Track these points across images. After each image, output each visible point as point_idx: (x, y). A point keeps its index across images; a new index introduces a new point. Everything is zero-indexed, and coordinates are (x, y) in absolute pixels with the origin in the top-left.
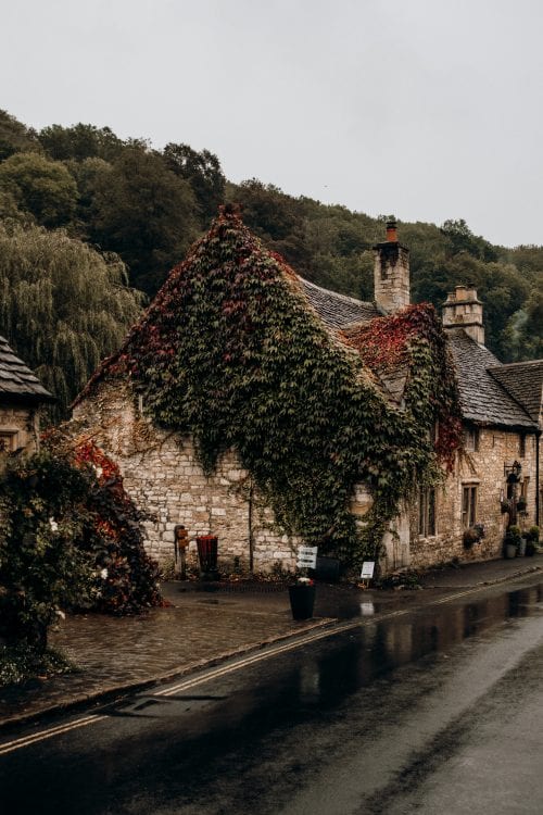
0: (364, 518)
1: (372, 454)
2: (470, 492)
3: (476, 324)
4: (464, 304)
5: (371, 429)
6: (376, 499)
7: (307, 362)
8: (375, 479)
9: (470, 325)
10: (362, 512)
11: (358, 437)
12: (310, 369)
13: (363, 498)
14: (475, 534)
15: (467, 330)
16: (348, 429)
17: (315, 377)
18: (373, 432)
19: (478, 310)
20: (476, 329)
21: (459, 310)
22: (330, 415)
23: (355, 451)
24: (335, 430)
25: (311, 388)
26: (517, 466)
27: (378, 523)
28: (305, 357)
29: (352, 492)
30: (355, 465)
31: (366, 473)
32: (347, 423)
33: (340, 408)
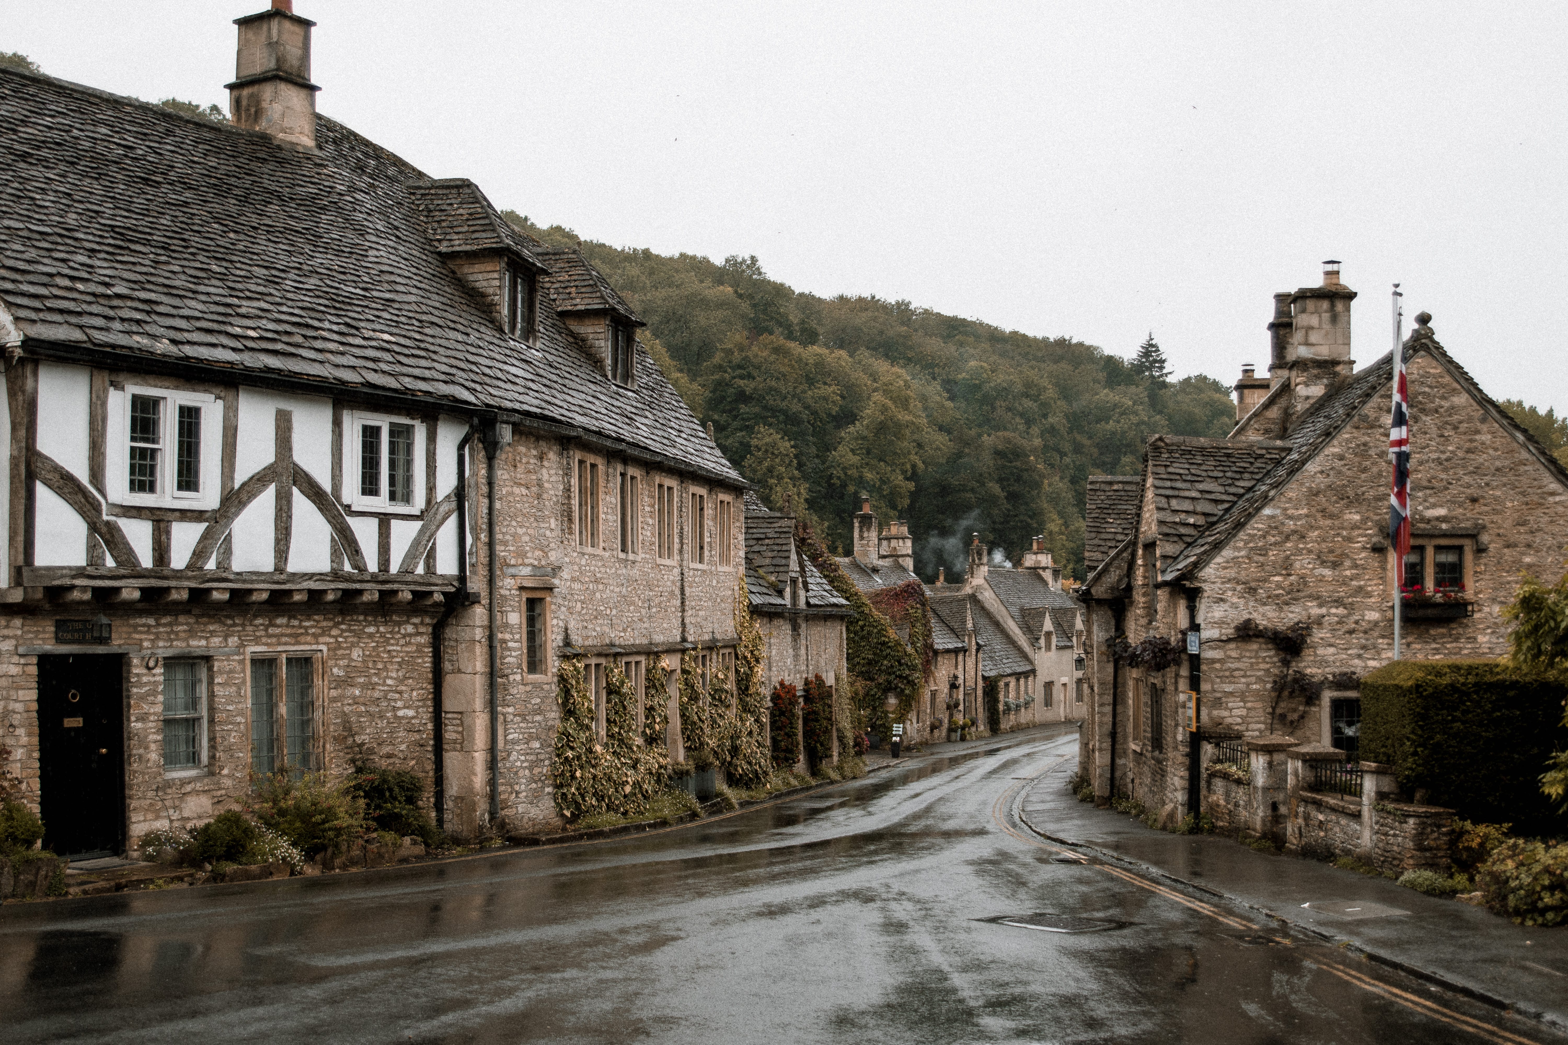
0: (893, 713)
1: (900, 677)
2: (934, 694)
3: (908, 555)
4: (897, 538)
5: (899, 662)
6: (901, 701)
7: (860, 623)
8: (902, 690)
9: (903, 556)
10: (891, 709)
11: (892, 666)
12: (862, 627)
13: (892, 701)
14: (937, 724)
15: (900, 560)
16: (885, 662)
17: (865, 632)
18: (900, 664)
19: (909, 543)
20: (908, 559)
21: (894, 543)
22: (874, 654)
23: (890, 674)
24: (877, 662)
25: (862, 638)
26: (956, 677)
27: (903, 715)
28: (859, 620)
29: (886, 698)
30: (890, 682)
31: (896, 687)
32: (885, 658)
33: (881, 650)
